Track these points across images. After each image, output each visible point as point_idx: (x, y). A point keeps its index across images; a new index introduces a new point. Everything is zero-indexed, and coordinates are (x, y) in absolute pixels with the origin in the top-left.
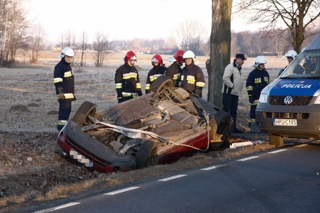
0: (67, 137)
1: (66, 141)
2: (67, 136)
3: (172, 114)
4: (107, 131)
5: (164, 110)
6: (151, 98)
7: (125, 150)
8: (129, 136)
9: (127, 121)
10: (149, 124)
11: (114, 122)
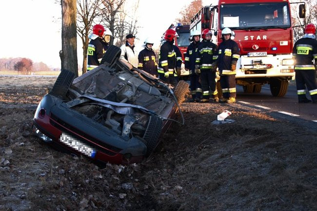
0: (52, 116)
1: (51, 121)
2: (52, 114)
3: (137, 86)
4: (94, 106)
5: (127, 80)
6: (109, 69)
7: (127, 130)
8: (118, 112)
9: (105, 94)
10: (126, 97)
11: (95, 96)
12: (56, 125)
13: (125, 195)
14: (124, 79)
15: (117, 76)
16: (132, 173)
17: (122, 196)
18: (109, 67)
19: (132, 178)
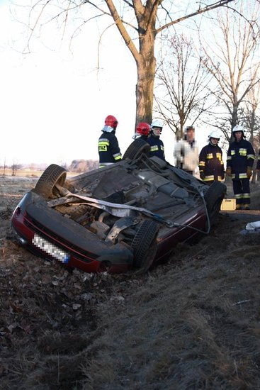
0: (28, 216)
1: (25, 221)
3: (158, 186)
4: (84, 206)
5: (147, 179)
6: (128, 166)
7: (114, 235)
8: (114, 214)
9: (107, 194)
10: (135, 198)
11: (91, 195)
12: (30, 226)
13: (79, 306)
14: (143, 178)
15: (136, 174)
16: (100, 282)
17: (76, 307)
18: (130, 164)
19: (97, 288)
